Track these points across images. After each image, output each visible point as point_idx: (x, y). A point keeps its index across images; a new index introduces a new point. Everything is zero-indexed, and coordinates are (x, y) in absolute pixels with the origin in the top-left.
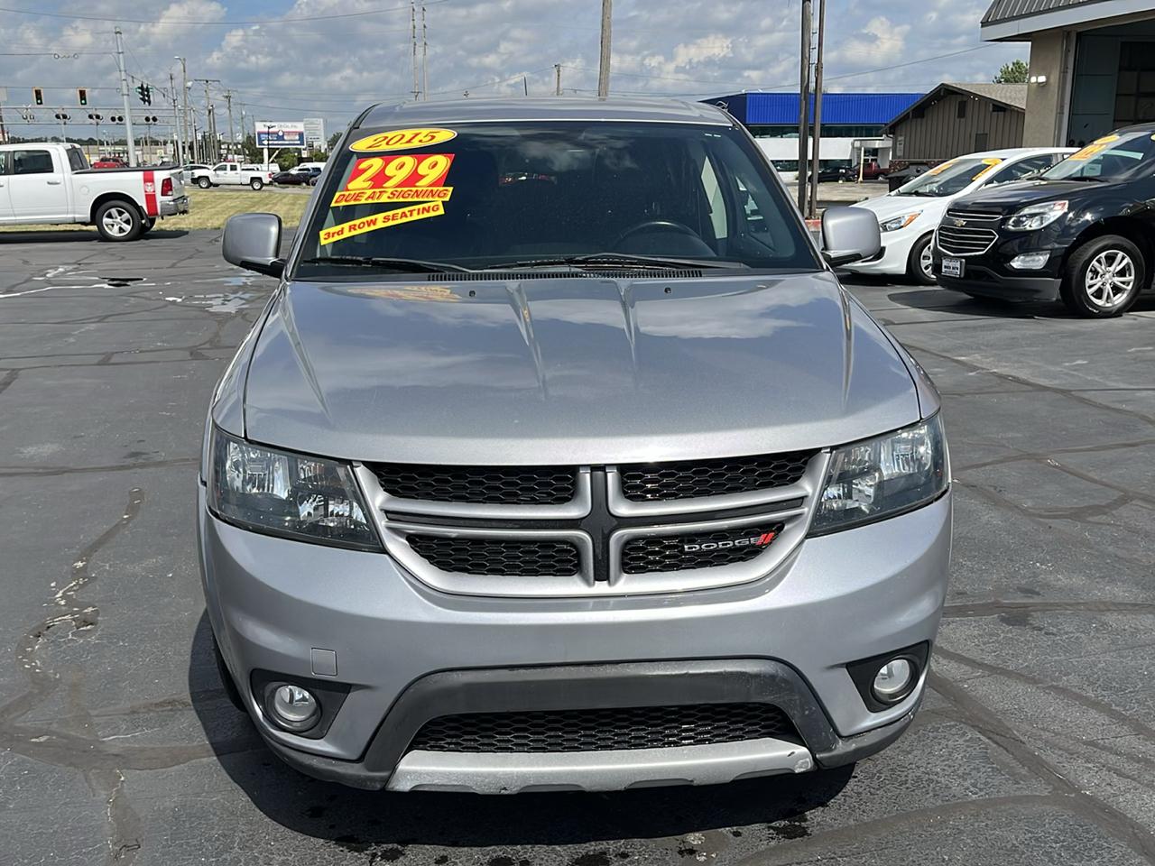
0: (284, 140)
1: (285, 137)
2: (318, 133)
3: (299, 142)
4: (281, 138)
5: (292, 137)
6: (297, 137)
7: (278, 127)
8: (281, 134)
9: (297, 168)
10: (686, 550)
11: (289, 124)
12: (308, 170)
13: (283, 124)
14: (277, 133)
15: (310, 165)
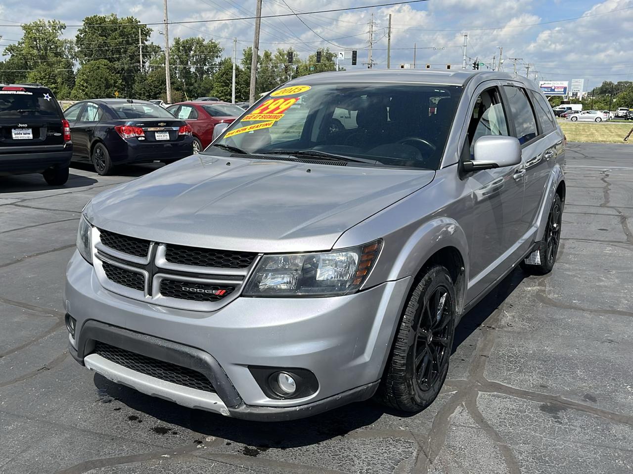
0: (554, 91)
1: (556, 90)
2: (579, 87)
3: (563, 93)
4: (553, 90)
5: (560, 90)
6: (563, 90)
7: (552, 84)
8: (553, 88)
9: (558, 107)
10: (184, 289)
11: (559, 82)
12: (564, 108)
13: (555, 82)
14: (551, 88)
15: (565, 106)
